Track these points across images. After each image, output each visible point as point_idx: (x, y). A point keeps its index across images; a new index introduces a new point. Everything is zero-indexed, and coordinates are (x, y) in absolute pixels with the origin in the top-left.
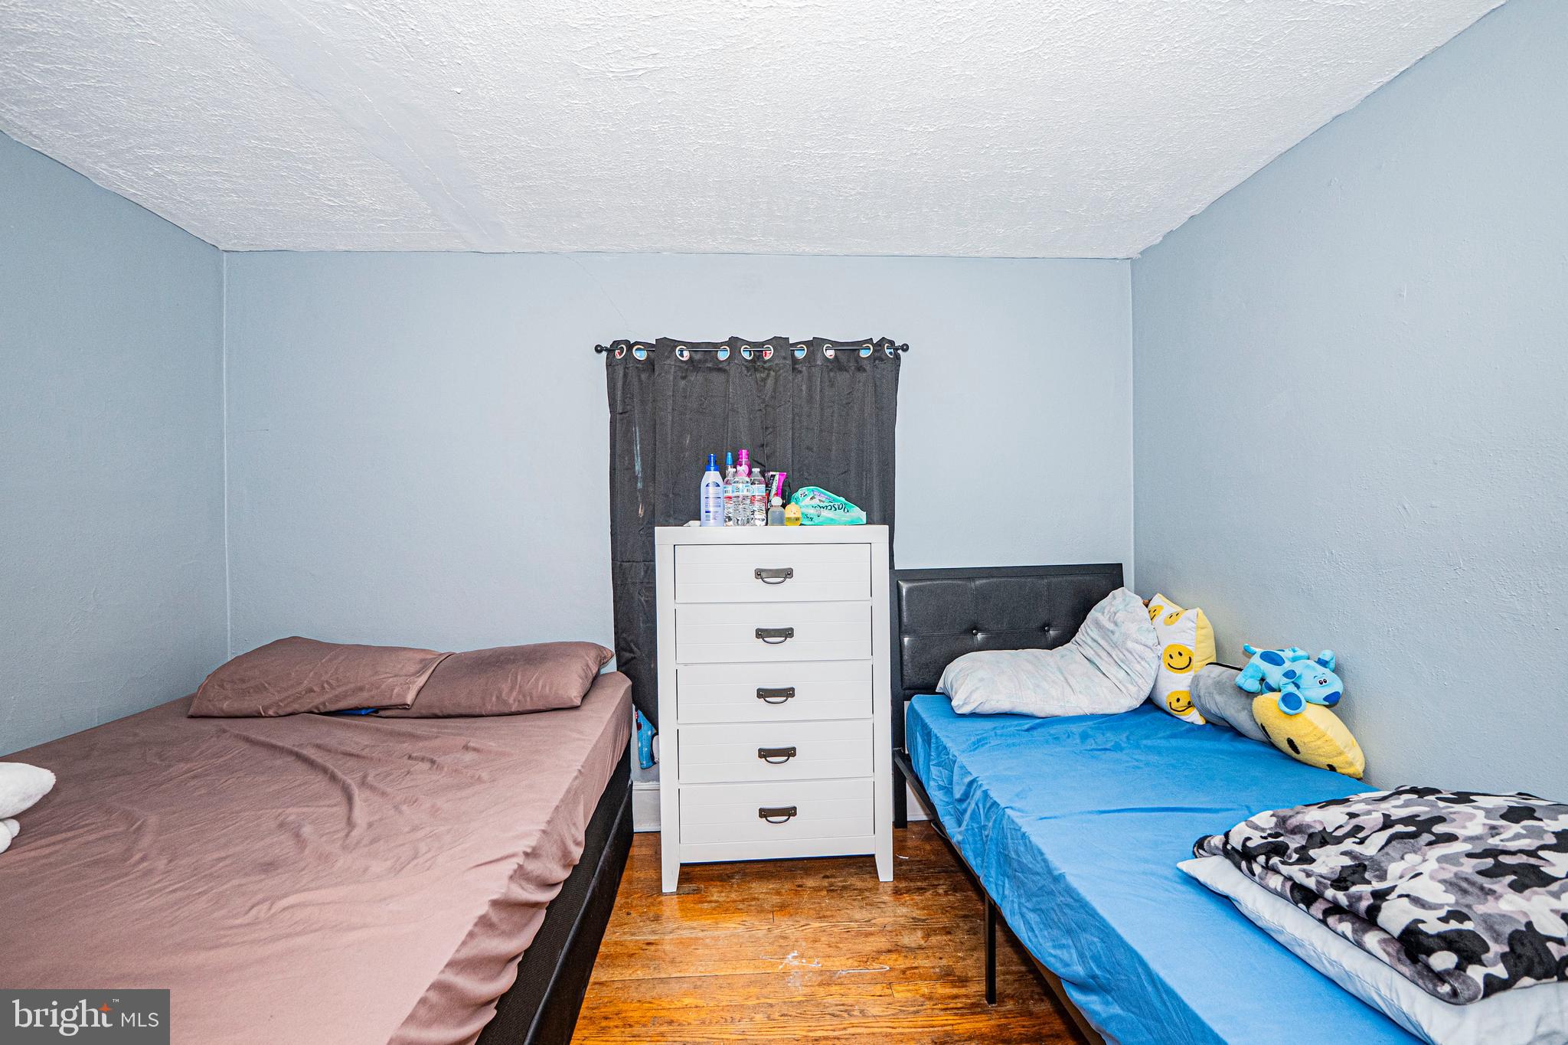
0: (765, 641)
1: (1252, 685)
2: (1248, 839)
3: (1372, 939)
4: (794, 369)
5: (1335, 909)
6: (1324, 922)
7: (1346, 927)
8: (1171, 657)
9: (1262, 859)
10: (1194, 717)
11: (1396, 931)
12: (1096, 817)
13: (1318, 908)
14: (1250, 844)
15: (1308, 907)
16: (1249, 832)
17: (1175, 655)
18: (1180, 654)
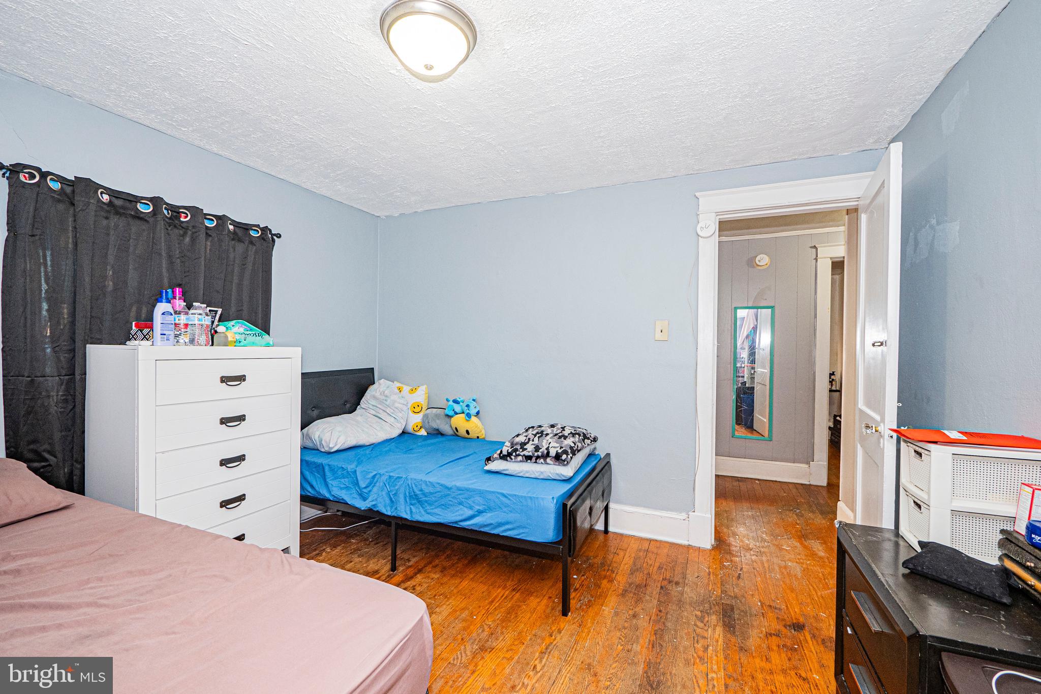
0: (227, 426)
1: (451, 413)
2: (508, 450)
3: (548, 460)
4: (207, 233)
5: (538, 457)
6: (536, 462)
7: (542, 460)
8: (414, 408)
9: (514, 454)
10: (423, 432)
11: (554, 455)
12: (441, 468)
13: (534, 459)
14: (509, 451)
15: (531, 461)
16: (507, 448)
17: (416, 407)
18: (418, 406)
